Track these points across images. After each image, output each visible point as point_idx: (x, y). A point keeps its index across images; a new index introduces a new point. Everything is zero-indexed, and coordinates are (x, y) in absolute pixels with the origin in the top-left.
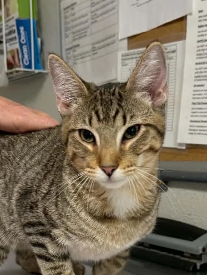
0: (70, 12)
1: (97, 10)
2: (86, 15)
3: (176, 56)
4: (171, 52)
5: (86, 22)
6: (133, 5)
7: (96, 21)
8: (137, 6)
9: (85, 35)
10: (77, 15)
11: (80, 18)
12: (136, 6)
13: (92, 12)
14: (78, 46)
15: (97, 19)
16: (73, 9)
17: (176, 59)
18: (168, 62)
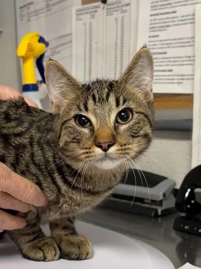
3: (130, 9)
4: (126, 5)
14: (32, 3)
17: (130, 12)
18: (122, 15)
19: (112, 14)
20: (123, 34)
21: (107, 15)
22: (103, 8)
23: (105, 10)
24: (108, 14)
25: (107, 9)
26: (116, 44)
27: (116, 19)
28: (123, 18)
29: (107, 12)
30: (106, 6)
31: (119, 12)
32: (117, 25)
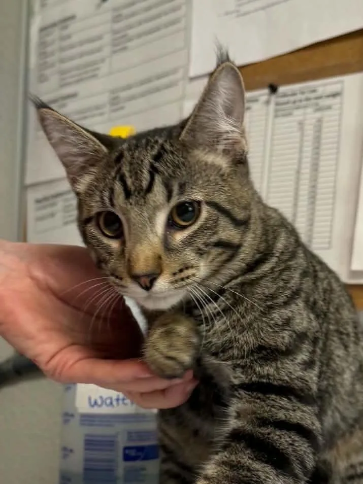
0: (56, 33)
1: (130, 27)
2: (100, 38)
3: (341, 103)
4: (328, 96)
5: (99, 50)
6: (227, 14)
7: (125, 49)
8: (238, 16)
9: (94, 76)
10: (75, 39)
11: (82, 43)
12: (234, 15)
13: (115, 32)
14: (73, 96)
15: (129, 44)
16: (66, 28)
17: (341, 109)
18: (318, 115)
19: (290, 114)
20: (318, 154)
21: (276, 116)
22: (268, 102)
23: (272, 106)
24: (280, 113)
25: (277, 104)
26: (298, 172)
27: (301, 124)
28: (320, 121)
29: (276, 111)
30: (274, 99)
31: (309, 110)
32: (302, 135)
